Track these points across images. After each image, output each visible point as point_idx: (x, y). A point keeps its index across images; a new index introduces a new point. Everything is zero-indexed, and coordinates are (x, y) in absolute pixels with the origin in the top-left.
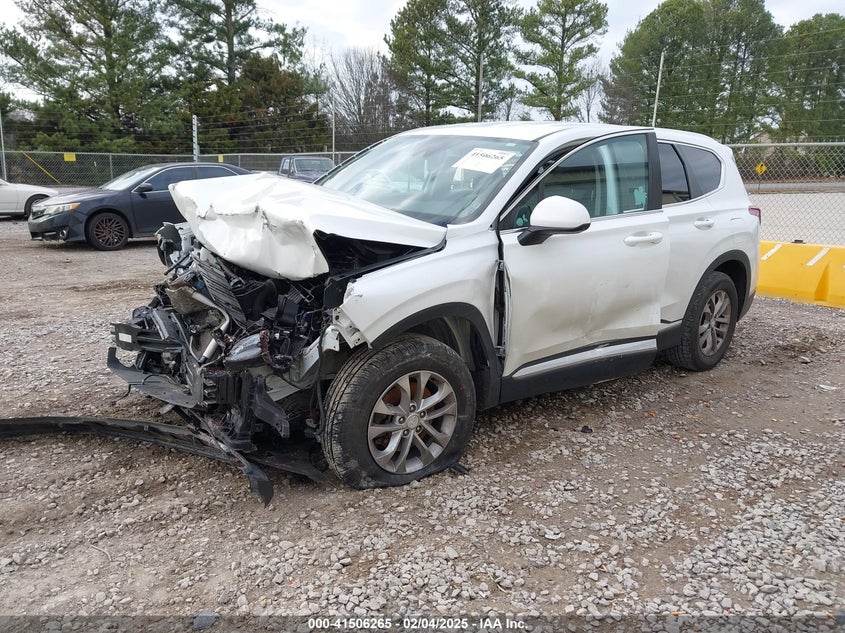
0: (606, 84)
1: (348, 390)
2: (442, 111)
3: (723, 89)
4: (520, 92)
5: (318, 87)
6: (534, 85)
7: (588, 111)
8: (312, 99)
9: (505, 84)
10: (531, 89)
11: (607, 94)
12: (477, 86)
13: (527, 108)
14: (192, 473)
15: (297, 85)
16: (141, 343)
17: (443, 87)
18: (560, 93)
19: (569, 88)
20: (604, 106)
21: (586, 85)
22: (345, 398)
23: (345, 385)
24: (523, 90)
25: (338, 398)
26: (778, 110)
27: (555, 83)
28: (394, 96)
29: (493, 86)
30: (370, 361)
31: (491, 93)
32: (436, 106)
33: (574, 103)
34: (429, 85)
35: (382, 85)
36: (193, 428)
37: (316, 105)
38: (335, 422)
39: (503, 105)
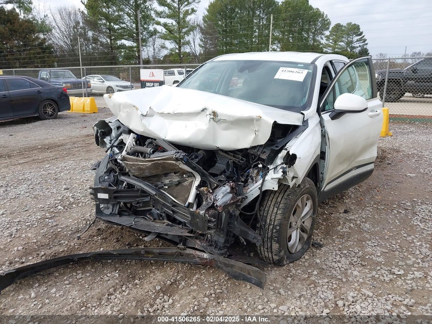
0: (201, 28)
1: (279, 212)
2: (119, 42)
3: (255, 32)
4: (159, 33)
5: (45, 28)
6: (166, 29)
7: (194, 43)
8: (42, 36)
9: (151, 28)
10: (164, 30)
11: (203, 34)
12: (137, 29)
13: (163, 41)
14: (182, 275)
15: (31, 27)
16: (116, 198)
17: (118, 29)
18: (180, 33)
19: (184, 30)
20: (201, 40)
21: (192, 29)
22: (279, 217)
23: (276, 209)
24: (160, 31)
25: (273, 217)
26: (279, 42)
27: (176, 28)
28: (90, 34)
29: (145, 29)
30: (286, 193)
31: (145, 33)
32: (116, 39)
33: (187, 38)
34: (111, 29)
35: (83, 28)
36: (183, 247)
37: (45, 39)
38: (274, 231)
39: (151, 39)
